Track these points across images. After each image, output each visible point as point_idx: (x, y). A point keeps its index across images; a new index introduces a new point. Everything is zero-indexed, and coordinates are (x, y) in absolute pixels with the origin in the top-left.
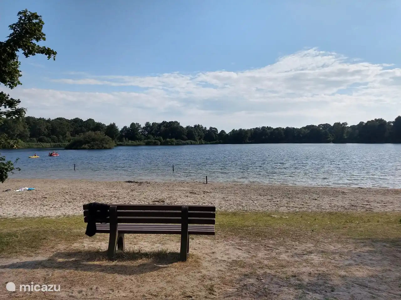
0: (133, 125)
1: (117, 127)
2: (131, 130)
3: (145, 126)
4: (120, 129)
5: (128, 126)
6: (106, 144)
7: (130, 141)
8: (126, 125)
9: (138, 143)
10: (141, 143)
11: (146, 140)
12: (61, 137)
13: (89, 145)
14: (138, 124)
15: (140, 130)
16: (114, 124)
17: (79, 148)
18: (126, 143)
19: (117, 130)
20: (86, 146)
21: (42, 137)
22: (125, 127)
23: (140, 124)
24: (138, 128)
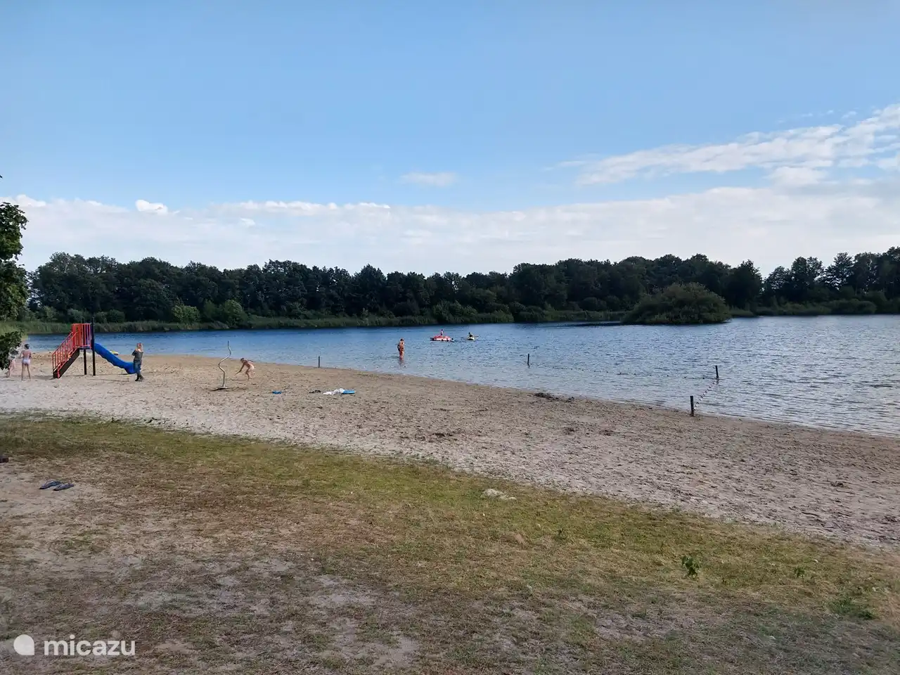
0: (800, 263)
1: (757, 271)
2: (795, 275)
3: (834, 264)
4: (765, 275)
5: (788, 266)
6: (711, 311)
7: (789, 305)
8: (783, 266)
9: (811, 308)
10: (821, 308)
11: (835, 301)
12: (627, 298)
13: (670, 314)
14: (815, 259)
15: (819, 274)
16: (750, 263)
17: (648, 320)
18: (779, 309)
19: (759, 277)
20: (663, 317)
21: (590, 298)
22: (779, 270)
23: (819, 260)
24: (813, 270)
